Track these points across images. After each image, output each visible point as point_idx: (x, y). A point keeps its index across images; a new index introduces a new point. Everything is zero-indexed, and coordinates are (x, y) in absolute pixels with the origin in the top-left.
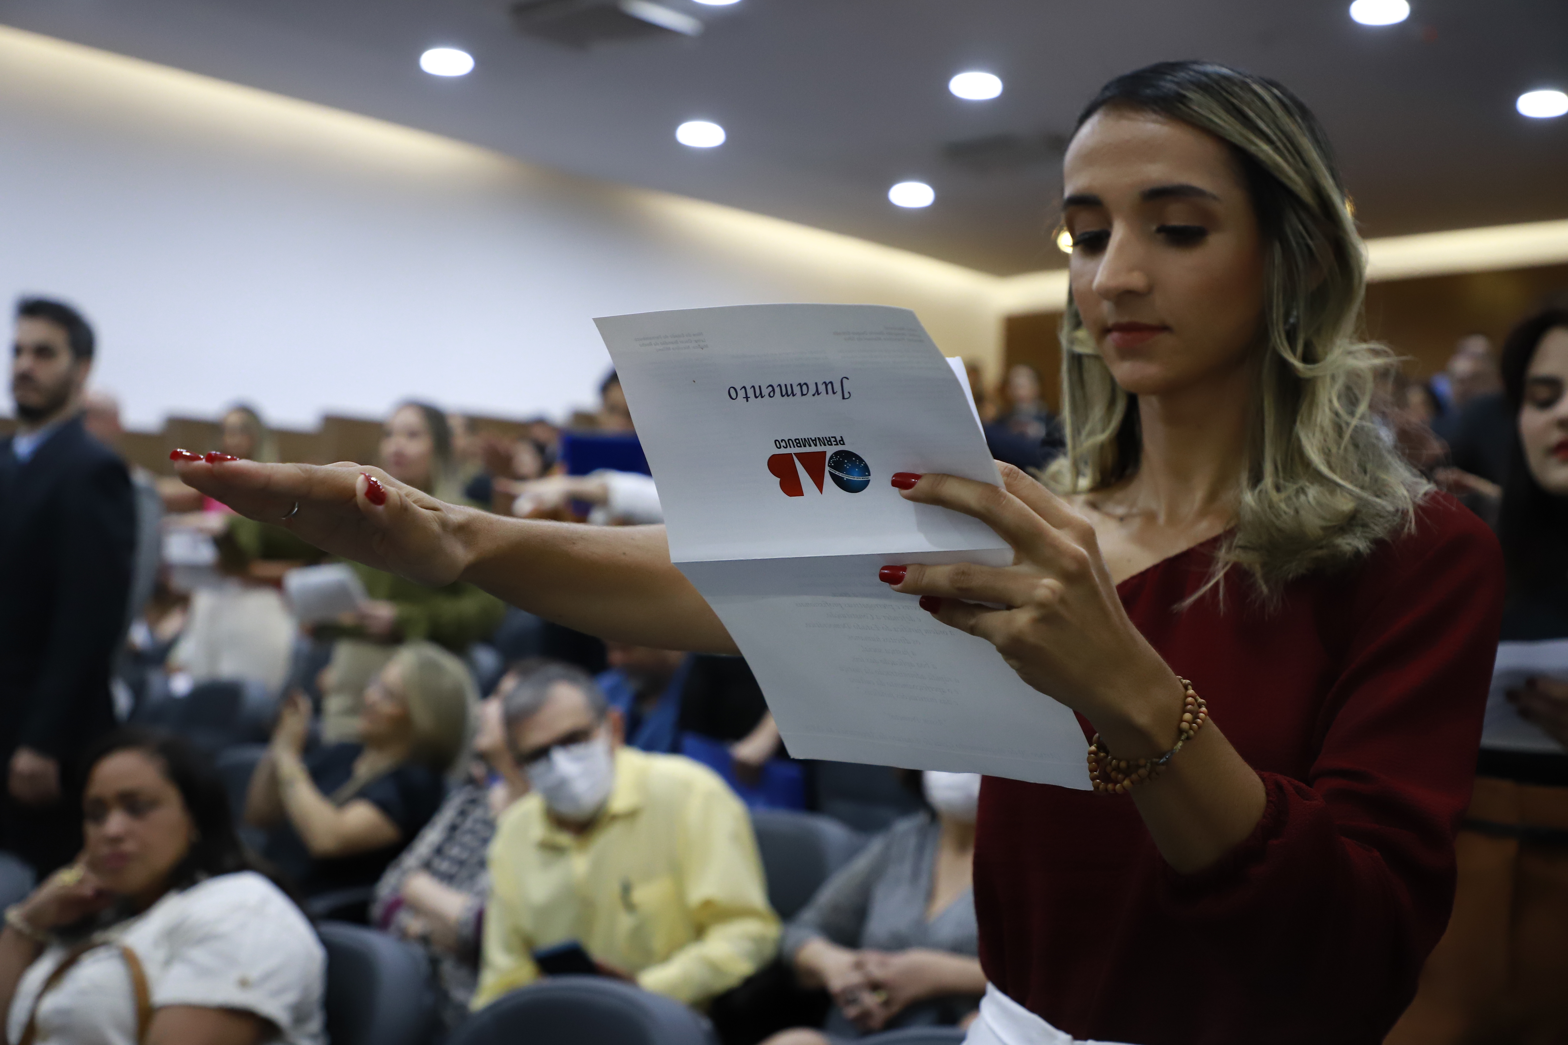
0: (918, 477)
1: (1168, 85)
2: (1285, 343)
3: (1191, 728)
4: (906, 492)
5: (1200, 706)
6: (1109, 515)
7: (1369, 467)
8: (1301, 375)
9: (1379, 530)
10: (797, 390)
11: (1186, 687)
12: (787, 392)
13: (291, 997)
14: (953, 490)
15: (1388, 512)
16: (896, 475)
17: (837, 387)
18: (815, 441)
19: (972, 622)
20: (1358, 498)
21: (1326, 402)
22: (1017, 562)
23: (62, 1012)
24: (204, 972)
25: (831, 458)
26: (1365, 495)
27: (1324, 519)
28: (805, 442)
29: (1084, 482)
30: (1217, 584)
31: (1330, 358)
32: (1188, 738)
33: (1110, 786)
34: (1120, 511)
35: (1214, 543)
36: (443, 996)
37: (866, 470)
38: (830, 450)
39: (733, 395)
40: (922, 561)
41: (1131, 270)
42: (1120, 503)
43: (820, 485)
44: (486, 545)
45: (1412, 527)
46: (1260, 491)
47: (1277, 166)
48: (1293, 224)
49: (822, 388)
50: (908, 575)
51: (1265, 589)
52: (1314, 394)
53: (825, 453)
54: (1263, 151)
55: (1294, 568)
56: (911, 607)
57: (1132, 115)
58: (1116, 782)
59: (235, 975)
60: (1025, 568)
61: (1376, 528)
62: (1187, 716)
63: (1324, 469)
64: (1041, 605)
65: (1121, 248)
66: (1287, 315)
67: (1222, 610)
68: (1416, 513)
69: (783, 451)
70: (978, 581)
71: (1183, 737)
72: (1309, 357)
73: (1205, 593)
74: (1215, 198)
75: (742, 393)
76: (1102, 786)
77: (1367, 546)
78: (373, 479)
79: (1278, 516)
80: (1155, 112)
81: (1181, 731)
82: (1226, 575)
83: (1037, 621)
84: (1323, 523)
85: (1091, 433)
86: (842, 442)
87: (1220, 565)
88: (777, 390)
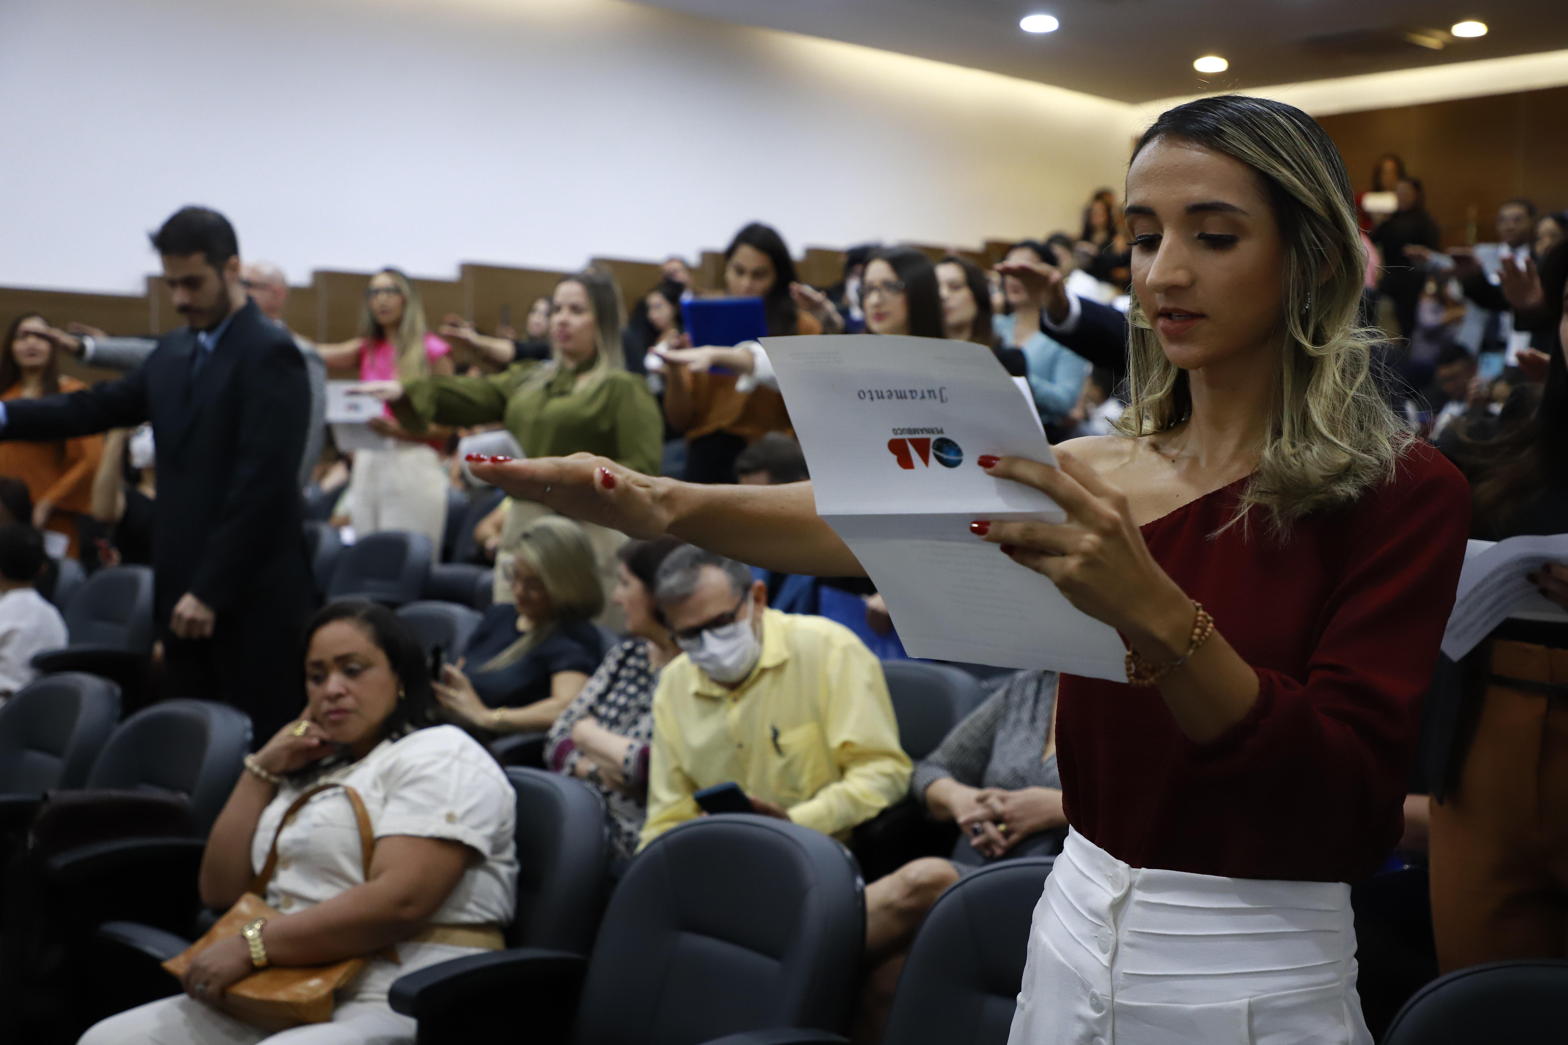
0: (997, 459)
1: (1209, 121)
2: (1299, 328)
3: (1200, 639)
4: (989, 470)
5: (1208, 622)
6: (1165, 456)
7: (1365, 424)
8: (1311, 355)
9: (1366, 480)
10: (908, 395)
11: (1198, 609)
12: (901, 396)
13: (490, 830)
14: (1022, 469)
15: (1375, 465)
16: (982, 457)
17: (937, 394)
18: (922, 431)
19: (1037, 564)
20: (1351, 454)
21: (1331, 376)
22: (1069, 520)
23: (297, 842)
24: (417, 809)
25: (935, 443)
26: (1355, 452)
27: (1324, 470)
28: (915, 431)
29: (1148, 425)
30: (1243, 517)
31: (1333, 341)
32: (1198, 647)
33: (1140, 682)
34: (1174, 452)
35: (1241, 485)
36: (616, 829)
37: (959, 452)
38: (933, 438)
39: (862, 395)
40: (1002, 519)
41: (1177, 268)
42: (1175, 446)
43: (926, 461)
44: (682, 509)
45: (1392, 476)
46: (1276, 448)
47: (1295, 186)
48: (1308, 234)
49: (926, 394)
50: (991, 529)
51: (1279, 523)
52: (1322, 369)
53: (928, 440)
54: (1284, 176)
55: (1301, 508)
56: (994, 551)
57: (1180, 144)
58: (1144, 678)
59: (444, 810)
60: (1074, 526)
61: (1365, 478)
62: (1197, 631)
63: (1325, 431)
64: (1085, 554)
65: (1169, 251)
66: (1301, 306)
67: (1246, 538)
68: (1397, 464)
69: (899, 437)
70: (1041, 535)
71: (1194, 646)
72: (1319, 339)
73: (1234, 524)
74: (1244, 213)
75: (868, 396)
76: (1135, 682)
77: (1357, 493)
78: (607, 472)
79: (1290, 467)
80: (1199, 142)
81: (1192, 642)
82: (1249, 511)
83: (1082, 566)
84: (1322, 473)
85: (1150, 393)
86: (941, 432)
87: (1245, 504)
88: (894, 394)
